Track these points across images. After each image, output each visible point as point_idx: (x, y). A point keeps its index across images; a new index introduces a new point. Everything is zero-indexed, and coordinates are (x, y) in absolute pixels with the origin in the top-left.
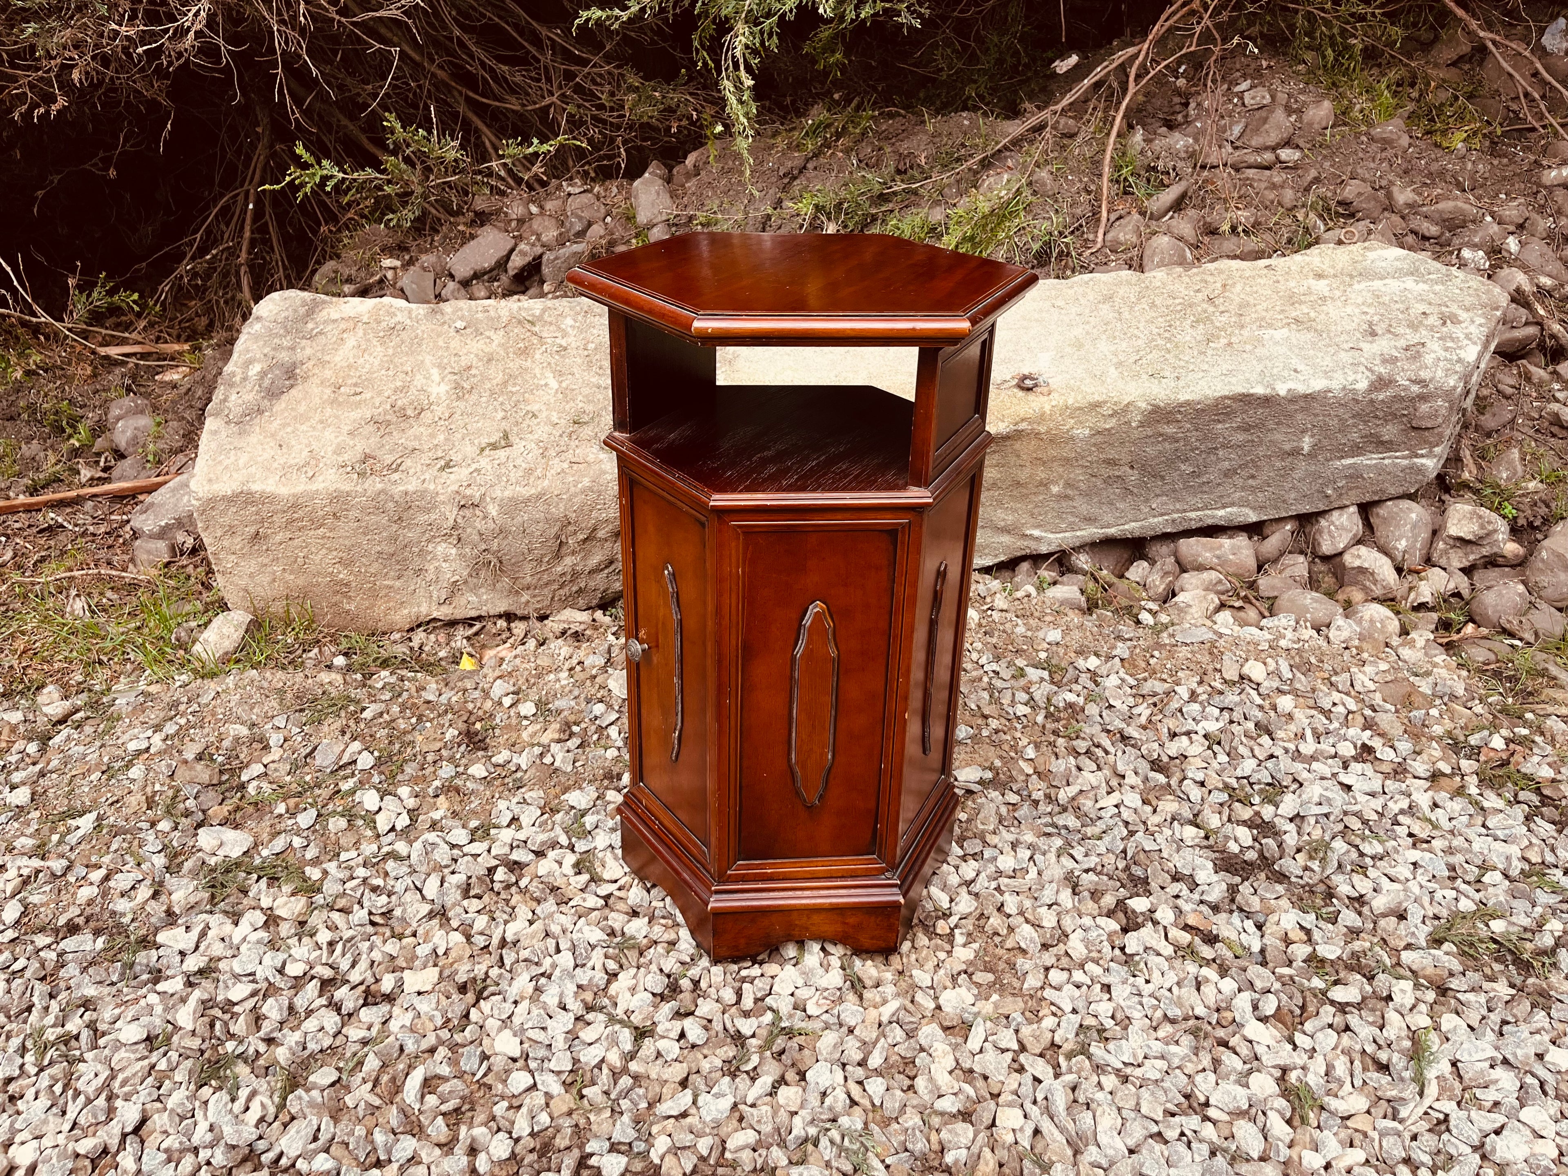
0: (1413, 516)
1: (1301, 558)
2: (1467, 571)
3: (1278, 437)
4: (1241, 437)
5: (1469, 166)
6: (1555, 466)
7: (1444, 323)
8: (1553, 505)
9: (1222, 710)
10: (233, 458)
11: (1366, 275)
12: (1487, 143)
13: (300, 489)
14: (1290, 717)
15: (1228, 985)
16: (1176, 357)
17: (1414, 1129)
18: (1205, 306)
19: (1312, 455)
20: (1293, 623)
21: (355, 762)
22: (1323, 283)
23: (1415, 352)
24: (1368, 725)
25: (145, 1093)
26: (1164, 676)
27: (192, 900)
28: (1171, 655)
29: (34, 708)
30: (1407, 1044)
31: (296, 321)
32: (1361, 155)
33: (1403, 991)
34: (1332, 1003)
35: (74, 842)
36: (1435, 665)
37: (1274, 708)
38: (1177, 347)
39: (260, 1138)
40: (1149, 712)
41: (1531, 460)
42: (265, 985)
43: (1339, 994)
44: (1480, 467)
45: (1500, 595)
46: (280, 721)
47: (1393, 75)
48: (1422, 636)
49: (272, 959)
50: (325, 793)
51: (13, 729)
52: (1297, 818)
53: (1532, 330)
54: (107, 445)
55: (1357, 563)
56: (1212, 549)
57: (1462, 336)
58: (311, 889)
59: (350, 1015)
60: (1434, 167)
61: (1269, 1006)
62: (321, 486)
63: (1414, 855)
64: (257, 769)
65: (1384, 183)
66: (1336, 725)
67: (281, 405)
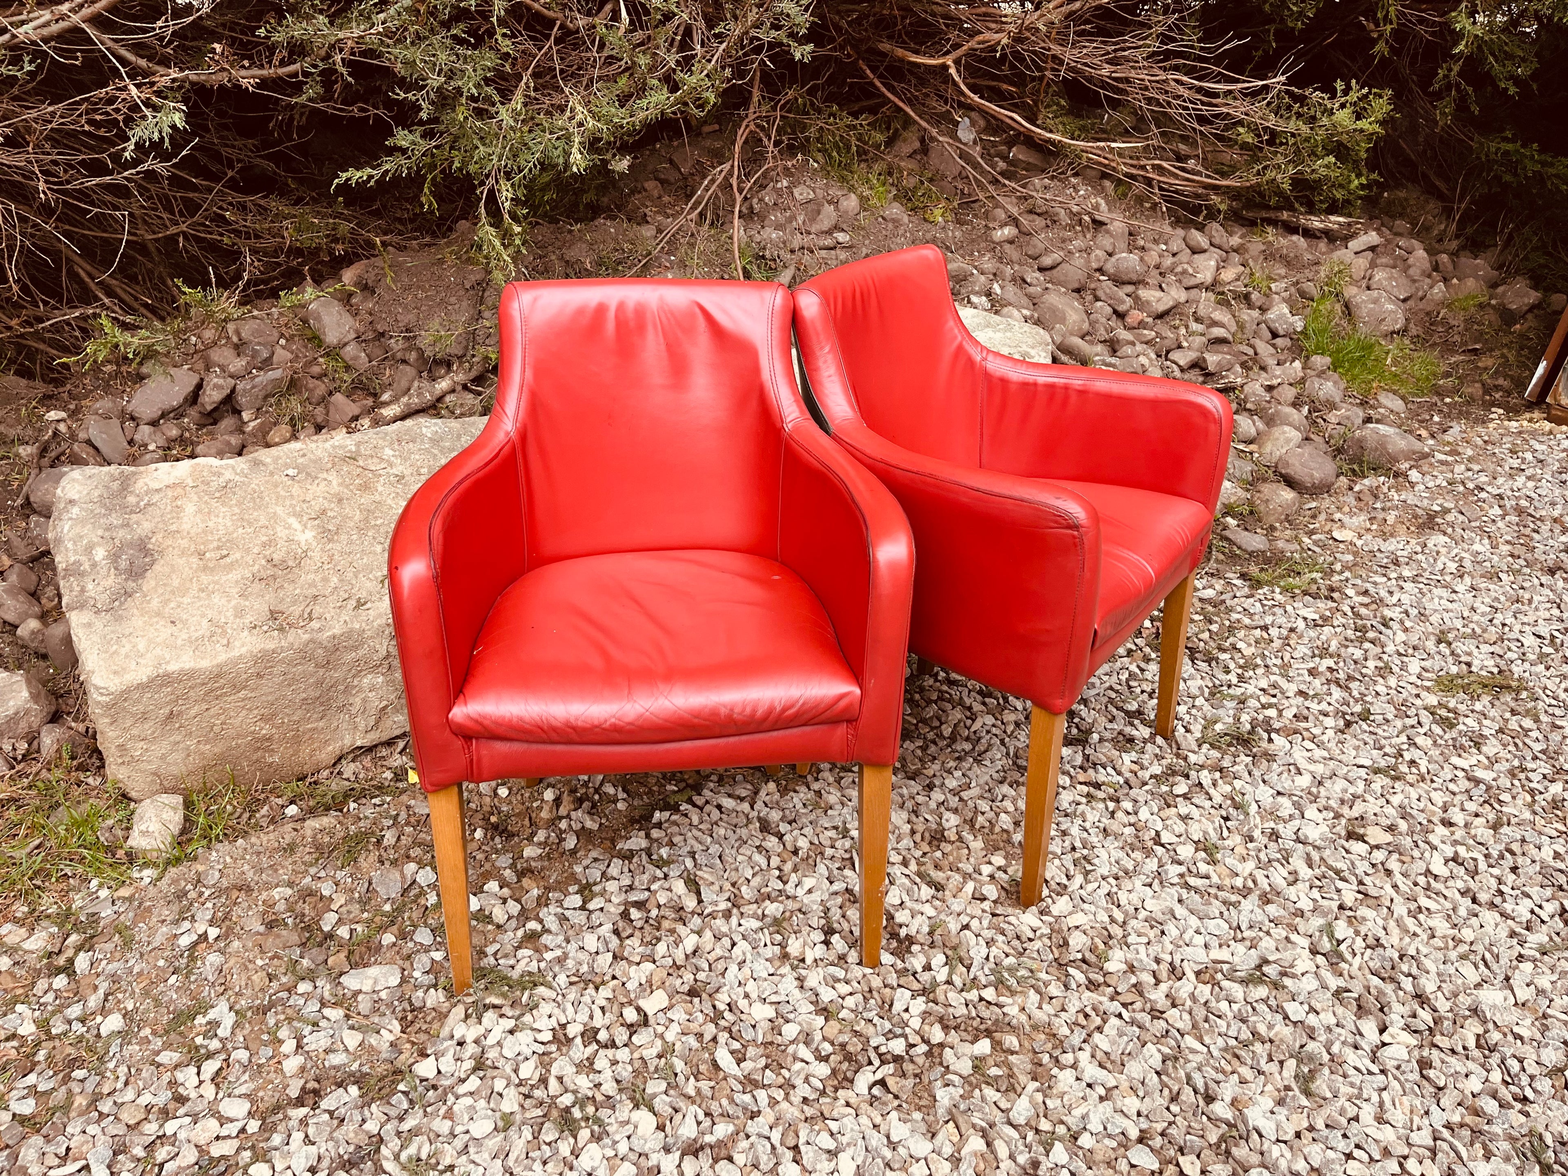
10: (128, 646)
21: (415, 881)
29: (13, 950)
35: (227, 1034)
47: (877, 167)
51: (12, 975)
59: (627, 1045)
60: (929, 236)
62: (244, 650)
64: (331, 917)
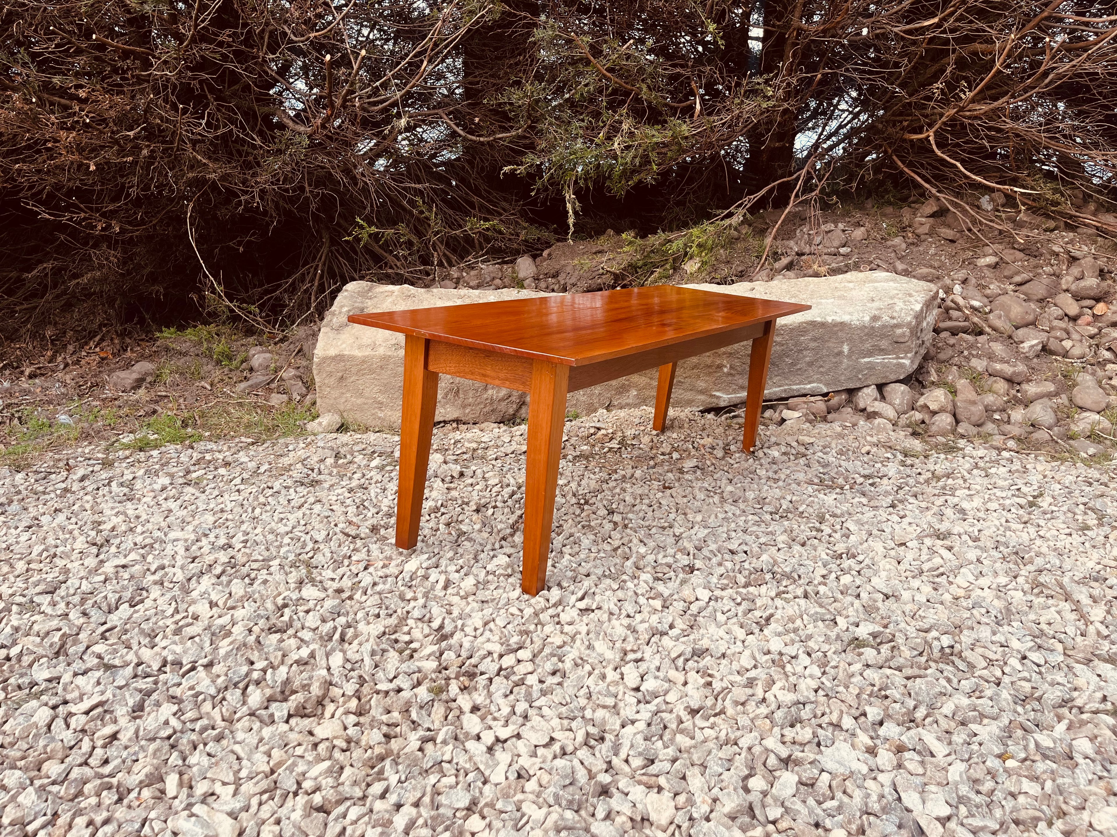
0: (903, 391)
3: (831, 344)
4: (813, 344)
7: (906, 297)
10: (335, 342)
11: (871, 281)
13: (367, 353)
19: (849, 357)
22: (852, 284)
23: (891, 306)
31: (363, 292)
44: (939, 376)
54: (247, 367)
55: (872, 409)
56: (805, 402)
57: (914, 301)
62: (377, 353)
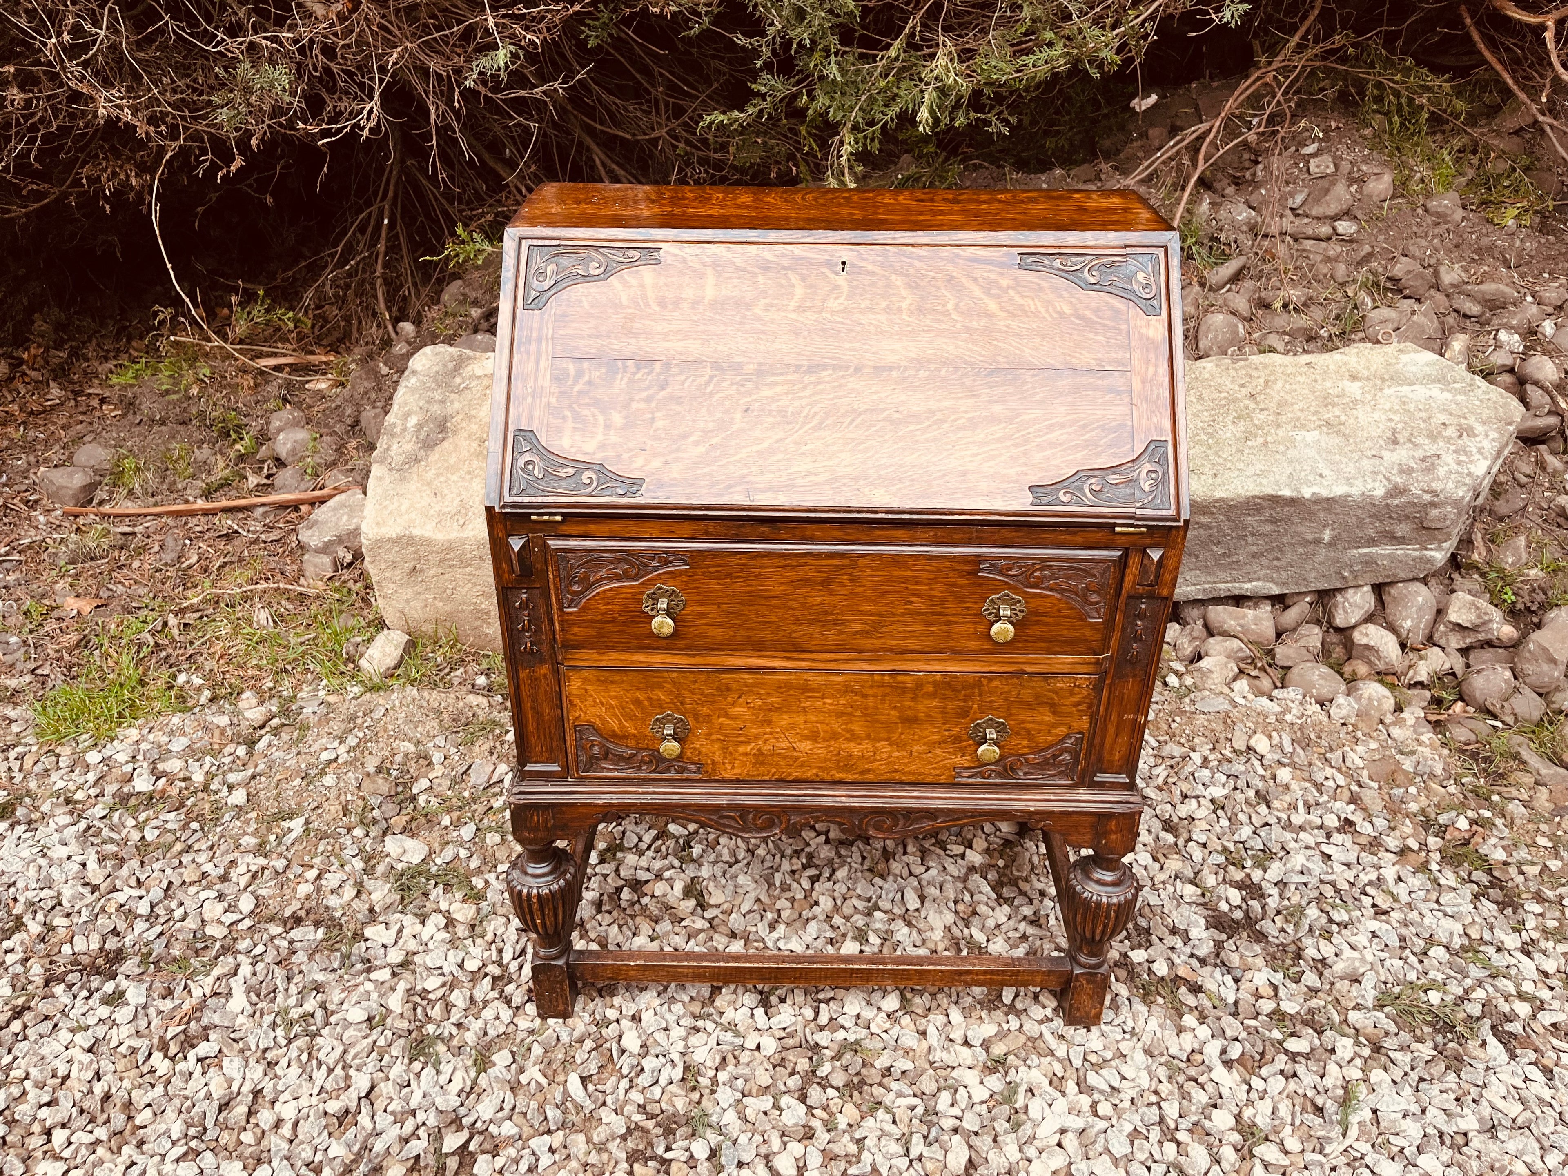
0: (1420, 599)
1: (1316, 630)
2: (1465, 652)
3: (1301, 529)
4: (1268, 528)
5: (1518, 243)
6: (1557, 556)
7: (1461, 436)
8: (1550, 593)
9: (1228, 776)
10: (396, 504)
11: (1397, 379)
12: (1537, 220)
13: (453, 535)
14: (1287, 787)
15: (1204, 1032)
16: (1216, 453)
17: (1334, 1162)
18: (1247, 402)
19: (1332, 544)
20: (1300, 697)
21: (502, 781)
22: (1357, 384)
23: (1429, 463)
24: (1353, 800)
25: (372, 1063)
26: (1183, 741)
27: (388, 901)
28: (1190, 720)
29: (237, 713)
30: (1341, 1092)
31: (445, 375)
32: (1415, 228)
33: (1344, 1047)
34: (1286, 1052)
35: (289, 843)
36: (1421, 743)
37: (1274, 778)
38: (1217, 443)
39: (462, 1105)
40: (1165, 773)
41: (1536, 548)
42: (450, 978)
43: (1293, 1045)
44: (1489, 550)
45: (1488, 680)
46: (440, 740)
47: (1457, 142)
48: (1413, 714)
49: (454, 957)
50: (480, 808)
51: (223, 732)
52: (1281, 884)
53: (1553, 420)
54: (269, 454)
55: (1364, 641)
56: (1236, 618)
57: (1474, 450)
58: (477, 897)
59: (518, 1008)
60: (1485, 241)
61: (1235, 1052)
62: (471, 534)
63: (1374, 925)
64: (424, 783)
65: (1433, 261)
66: (1325, 798)
67: (434, 456)
